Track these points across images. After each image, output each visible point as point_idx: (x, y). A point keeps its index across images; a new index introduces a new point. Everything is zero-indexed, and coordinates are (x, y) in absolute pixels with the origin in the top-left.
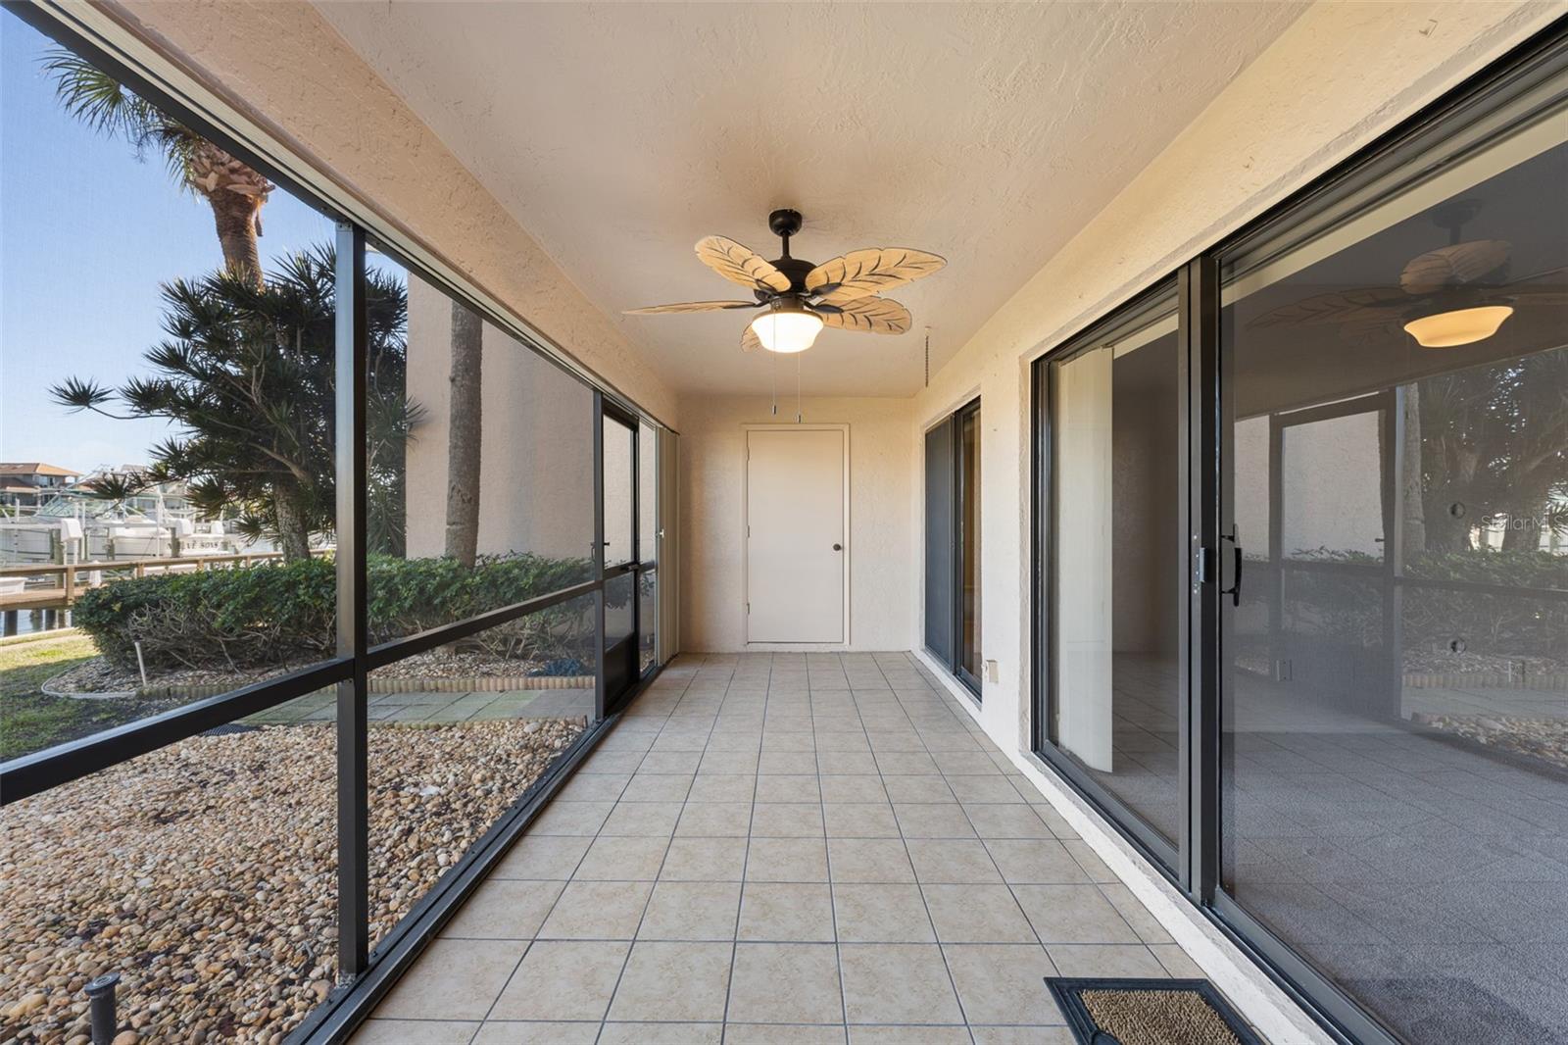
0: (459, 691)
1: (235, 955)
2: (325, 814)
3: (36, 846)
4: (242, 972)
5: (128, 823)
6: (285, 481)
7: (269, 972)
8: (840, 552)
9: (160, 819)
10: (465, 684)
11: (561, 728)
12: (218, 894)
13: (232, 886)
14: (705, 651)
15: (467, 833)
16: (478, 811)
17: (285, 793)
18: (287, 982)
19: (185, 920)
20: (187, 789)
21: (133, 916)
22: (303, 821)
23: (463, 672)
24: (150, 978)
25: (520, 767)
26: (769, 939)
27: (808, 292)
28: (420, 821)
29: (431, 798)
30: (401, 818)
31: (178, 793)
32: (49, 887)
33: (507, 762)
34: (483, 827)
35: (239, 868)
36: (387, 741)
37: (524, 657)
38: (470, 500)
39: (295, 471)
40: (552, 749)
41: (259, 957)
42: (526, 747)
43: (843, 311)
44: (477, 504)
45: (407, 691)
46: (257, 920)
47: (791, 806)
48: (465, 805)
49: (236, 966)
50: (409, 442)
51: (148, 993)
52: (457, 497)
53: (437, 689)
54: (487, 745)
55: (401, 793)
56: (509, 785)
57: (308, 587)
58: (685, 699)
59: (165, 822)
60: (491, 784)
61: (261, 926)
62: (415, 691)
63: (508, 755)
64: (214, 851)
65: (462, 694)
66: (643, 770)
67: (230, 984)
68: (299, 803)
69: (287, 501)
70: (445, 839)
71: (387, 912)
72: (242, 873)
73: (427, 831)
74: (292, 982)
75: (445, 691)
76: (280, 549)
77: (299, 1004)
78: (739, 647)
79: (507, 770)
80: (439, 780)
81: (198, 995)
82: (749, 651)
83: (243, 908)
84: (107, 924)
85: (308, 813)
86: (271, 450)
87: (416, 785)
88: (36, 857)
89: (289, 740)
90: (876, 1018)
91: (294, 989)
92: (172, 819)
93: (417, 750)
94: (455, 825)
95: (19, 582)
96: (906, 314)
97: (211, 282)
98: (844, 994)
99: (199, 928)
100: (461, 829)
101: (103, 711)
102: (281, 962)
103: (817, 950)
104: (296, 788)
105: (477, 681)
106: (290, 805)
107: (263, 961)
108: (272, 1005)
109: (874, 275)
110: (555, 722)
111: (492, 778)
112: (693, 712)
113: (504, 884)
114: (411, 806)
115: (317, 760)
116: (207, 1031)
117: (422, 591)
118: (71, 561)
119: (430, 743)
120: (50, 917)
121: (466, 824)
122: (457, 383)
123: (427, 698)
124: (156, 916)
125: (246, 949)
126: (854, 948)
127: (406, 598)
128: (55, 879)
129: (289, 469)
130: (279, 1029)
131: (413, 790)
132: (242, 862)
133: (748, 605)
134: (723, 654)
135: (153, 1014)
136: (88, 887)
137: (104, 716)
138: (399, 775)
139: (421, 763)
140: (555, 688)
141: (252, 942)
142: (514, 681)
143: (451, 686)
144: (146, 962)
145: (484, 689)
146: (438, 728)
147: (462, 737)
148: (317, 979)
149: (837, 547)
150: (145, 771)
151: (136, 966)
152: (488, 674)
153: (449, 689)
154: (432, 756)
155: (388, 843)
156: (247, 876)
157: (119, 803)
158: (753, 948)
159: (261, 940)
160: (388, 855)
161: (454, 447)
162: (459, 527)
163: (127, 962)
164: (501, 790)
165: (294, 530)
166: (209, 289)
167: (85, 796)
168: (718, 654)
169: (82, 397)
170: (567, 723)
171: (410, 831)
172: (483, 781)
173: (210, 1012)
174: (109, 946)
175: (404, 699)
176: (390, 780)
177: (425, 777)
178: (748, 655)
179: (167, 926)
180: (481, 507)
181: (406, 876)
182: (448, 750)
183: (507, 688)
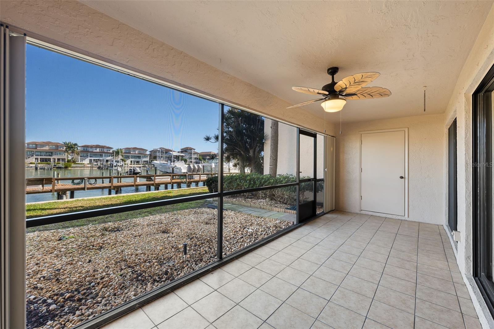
0: (269, 210)
1: (206, 249)
2: (230, 230)
3: (190, 223)
4: (206, 253)
5: (202, 223)
6: (240, 155)
7: (210, 254)
8: (403, 179)
9: (207, 223)
10: (270, 208)
11: (286, 223)
12: (209, 239)
13: (211, 238)
14: (344, 211)
15: (253, 241)
16: (257, 237)
17: (226, 224)
18: (211, 257)
19: (203, 241)
20: (212, 219)
21: (197, 238)
22: (226, 230)
23: (271, 205)
24: (195, 248)
25: (271, 230)
26: (309, 291)
27: (338, 92)
28: (245, 236)
29: (250, 232)
30: (242, 234)
31: (210, 219)
32: (189, 230)
33: (269, 228)
34: (256, 241)
35: (213, 235)
36: (248, 218)
37: (286, 204)
38: (275, 159)
39: (242, 152)
40: (281, 228)
41: (209, 251)
42: (275, 226)
43: (357, 94)
44: (277, 160)
45: (258, 208)
46: (212, 245)
47: (342, 262)
48: (255, 236)
49: (206, 251)
50: (265, 144)
51: (194, 251)
52: (272, 159)
53: (264, 209)
54: (267, 224)
55: (245, 229)
56: (267, 234)
57: (239, 180)
58: (328, 224)
59: (207, 224)
60: (263, 232)
61: (212, 246)
62: (259, 208)
63: (270, 227)
64: (211, 231)
65: (269, 211)
66: (302, 239)
67: (204, 254)
68: (227, 226)
69: (241, 160)
70: (248, 241)
71: (231, 251)
72: (213, 236)
73: (246, 238)
74: (212, 257)
75: (265, 209)
76: (239, 171)
77: (211, 261)
78: (357, 211)
79: (268, 230)
80: (253, 229)
81: (199, 254)
82: (361, 213)
83: (211, 242)
84: (193, 238)
85: (228, 229)
86: (237, 147)
87: (248, 228)
88: (189, 225)
89: (231, 214)
90: (327, 323)
91: (212, 259)
92: (208, 224)
93: (252, 221)
94: (251, 239)
95: (205, 176)
96: (385, 90)
97: (228, 111)
98: (322, 313)
99: (204, 243)
100: (252, 240)
101: (207, 202)
102: (212, 253)
103: (322, 300)
104: (228, 223)
105: (273, 208)
106: (225, 226)
107: (209, 252)
108: (208, 260)
109: (356, 83)
110: (285, 222)
111: (264, 231)
112: (328, 228)
113: (254, 254)
114: (245, 233)
115: (233, 219)
116: (199, 260)
117: (261, 183)
118: (213, 172)
119: (256, 220)
120: (188, 235)
121: (253, 239)
122: (272, 128)
123: (260, 210)
124: (200, 239)
125: (208, 249)
126: (334, 304)
127: (257, 184)
128: (190, 229)
129: (241, 152)
130: (207, 264)
131: (247, 229)
132: (214, 234)
133: (361, 196)
134: (351, 213)
135: (193, 254)
136: (193, 231)
137: (207, 203)
138: (246, 226)
139: (252, 224)
140: (292, 213)
141: (209, 248)
142: (281, 210)
143: (267, 208)
144: (196, 246)
145: (274, 210)
146: (259, 217)
147: (263, 221)
148: (215, 258)
149: (402, 177)
150: (208, 214)
151: (194, 246)
152: (276, 207)
153: (266, 209)
154: (255, 223)
155: (237, 239)
156: (214, 237)
157: (202, 219)
158: (303, 291)
159: (211, 248)
160: (237, 241)
161: (271, 145)
162: (272, 166)
163: (194, 245)
164: (265, 235)
165: (242, 167)
166: (227, 113)
167: (199, 217)
168: (349, 212)
169: (208, 139)
170: (288, 223)
171: (242, 237)
172: (262, 231)
173: (200, 257)
174: (192, 242)
175: (256, 210)
176: (244, 226)
177: (251, 227)
178: (361, 214)
179: (200, 241)
180: (278, 161)
181: (237, 246)
182: (258, 223)
183: (280, 211)
